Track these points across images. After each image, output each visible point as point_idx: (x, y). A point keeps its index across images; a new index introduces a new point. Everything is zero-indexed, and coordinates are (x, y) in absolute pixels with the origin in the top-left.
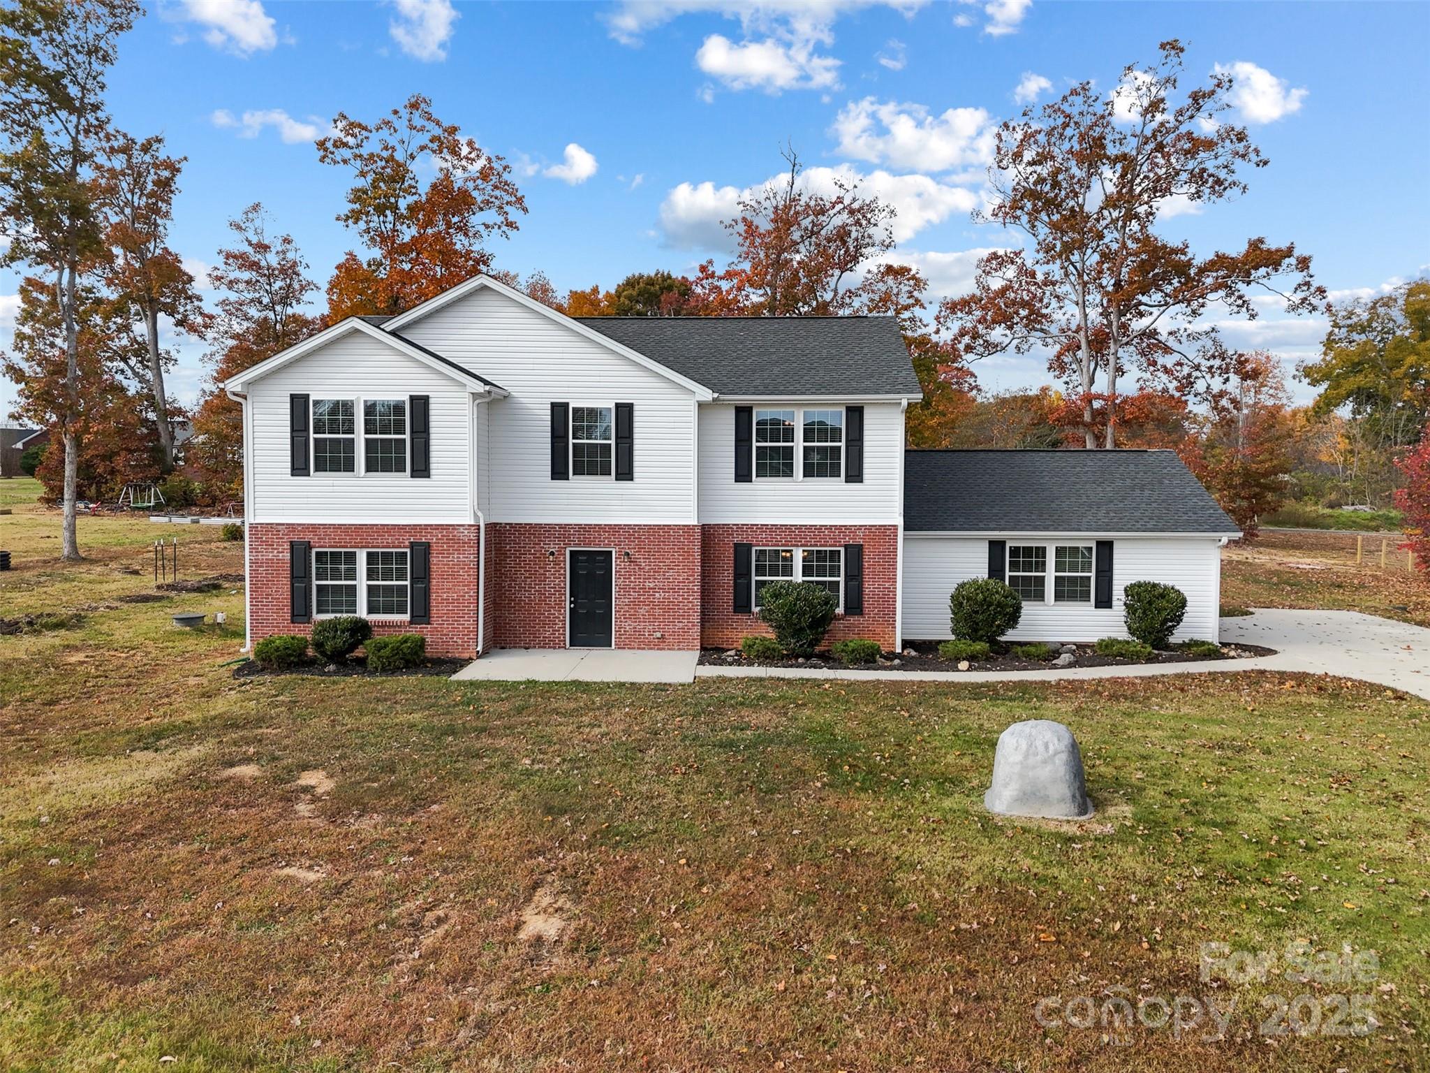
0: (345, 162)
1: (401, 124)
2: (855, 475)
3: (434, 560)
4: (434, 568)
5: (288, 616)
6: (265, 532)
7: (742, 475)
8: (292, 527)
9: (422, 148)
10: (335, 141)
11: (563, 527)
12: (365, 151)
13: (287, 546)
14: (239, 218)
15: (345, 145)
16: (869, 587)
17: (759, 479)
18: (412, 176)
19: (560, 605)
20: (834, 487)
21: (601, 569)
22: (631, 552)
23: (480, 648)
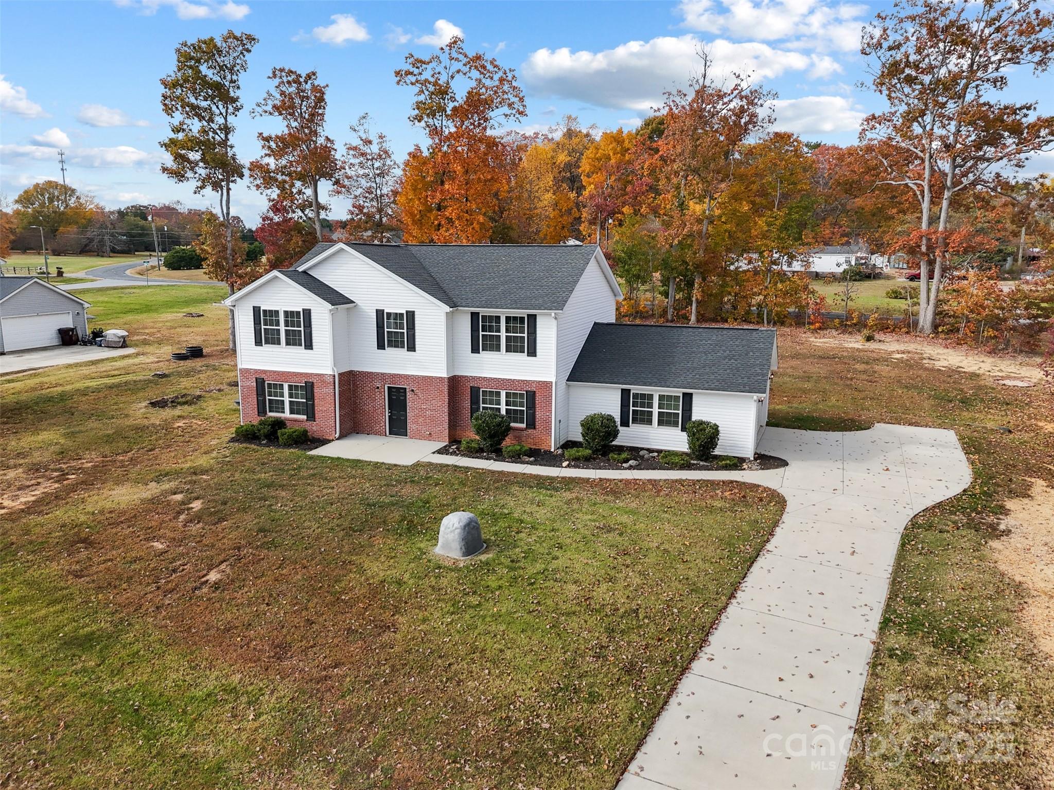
0: (412, 84)
1: (444, 58)
2: (532, 353)
3: (315, 391)
4: (315, 394)
5: (256, 413)
6: (246, 372)
7: (475, 350)
8: (256, 371)
9: (458, 72)
10: (406, 72)
11: (382, 374)
12: (423, 78)
13: (254, 380)
14: (355, 123)
15: (411, 73)
16: (539, 414)
17: (484, 352)
18: (451, 91)
19: (383, 414)
20: (521, 358)
21: (402, 396)
22: (415, 389)
23: (337, 435)
